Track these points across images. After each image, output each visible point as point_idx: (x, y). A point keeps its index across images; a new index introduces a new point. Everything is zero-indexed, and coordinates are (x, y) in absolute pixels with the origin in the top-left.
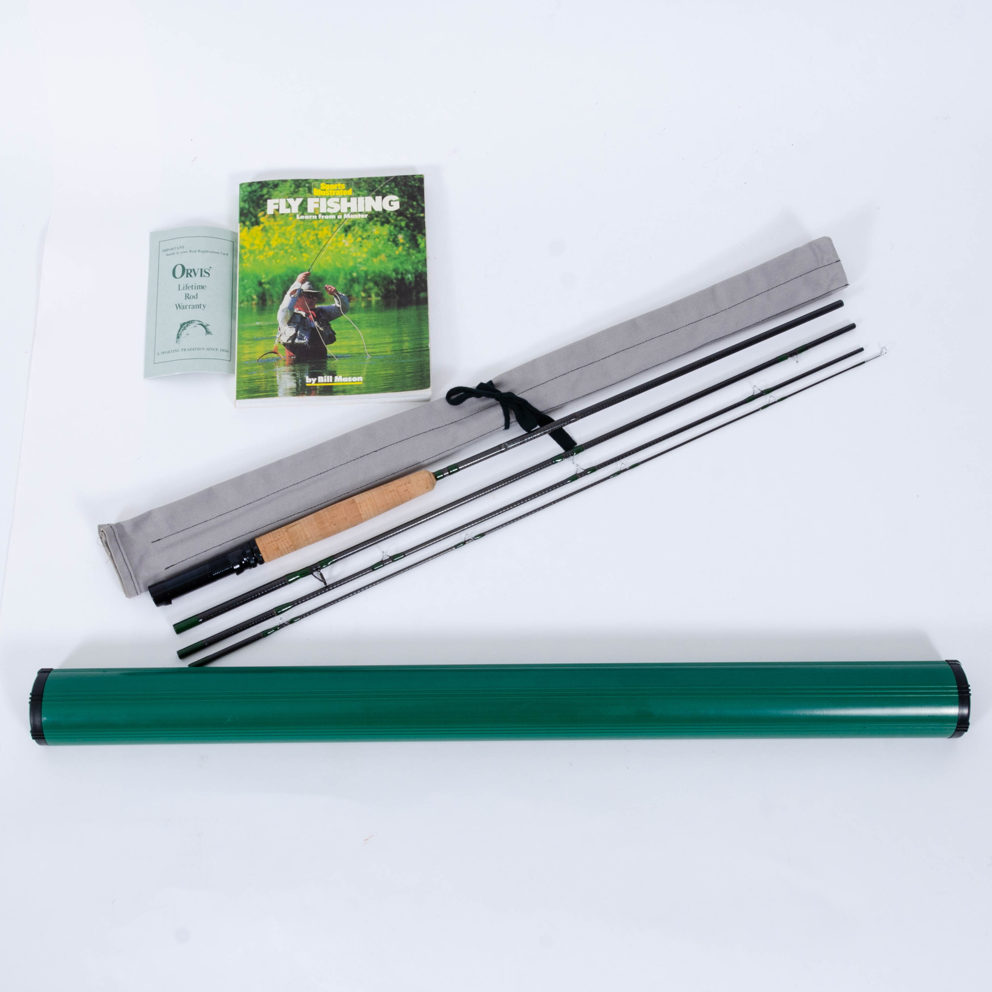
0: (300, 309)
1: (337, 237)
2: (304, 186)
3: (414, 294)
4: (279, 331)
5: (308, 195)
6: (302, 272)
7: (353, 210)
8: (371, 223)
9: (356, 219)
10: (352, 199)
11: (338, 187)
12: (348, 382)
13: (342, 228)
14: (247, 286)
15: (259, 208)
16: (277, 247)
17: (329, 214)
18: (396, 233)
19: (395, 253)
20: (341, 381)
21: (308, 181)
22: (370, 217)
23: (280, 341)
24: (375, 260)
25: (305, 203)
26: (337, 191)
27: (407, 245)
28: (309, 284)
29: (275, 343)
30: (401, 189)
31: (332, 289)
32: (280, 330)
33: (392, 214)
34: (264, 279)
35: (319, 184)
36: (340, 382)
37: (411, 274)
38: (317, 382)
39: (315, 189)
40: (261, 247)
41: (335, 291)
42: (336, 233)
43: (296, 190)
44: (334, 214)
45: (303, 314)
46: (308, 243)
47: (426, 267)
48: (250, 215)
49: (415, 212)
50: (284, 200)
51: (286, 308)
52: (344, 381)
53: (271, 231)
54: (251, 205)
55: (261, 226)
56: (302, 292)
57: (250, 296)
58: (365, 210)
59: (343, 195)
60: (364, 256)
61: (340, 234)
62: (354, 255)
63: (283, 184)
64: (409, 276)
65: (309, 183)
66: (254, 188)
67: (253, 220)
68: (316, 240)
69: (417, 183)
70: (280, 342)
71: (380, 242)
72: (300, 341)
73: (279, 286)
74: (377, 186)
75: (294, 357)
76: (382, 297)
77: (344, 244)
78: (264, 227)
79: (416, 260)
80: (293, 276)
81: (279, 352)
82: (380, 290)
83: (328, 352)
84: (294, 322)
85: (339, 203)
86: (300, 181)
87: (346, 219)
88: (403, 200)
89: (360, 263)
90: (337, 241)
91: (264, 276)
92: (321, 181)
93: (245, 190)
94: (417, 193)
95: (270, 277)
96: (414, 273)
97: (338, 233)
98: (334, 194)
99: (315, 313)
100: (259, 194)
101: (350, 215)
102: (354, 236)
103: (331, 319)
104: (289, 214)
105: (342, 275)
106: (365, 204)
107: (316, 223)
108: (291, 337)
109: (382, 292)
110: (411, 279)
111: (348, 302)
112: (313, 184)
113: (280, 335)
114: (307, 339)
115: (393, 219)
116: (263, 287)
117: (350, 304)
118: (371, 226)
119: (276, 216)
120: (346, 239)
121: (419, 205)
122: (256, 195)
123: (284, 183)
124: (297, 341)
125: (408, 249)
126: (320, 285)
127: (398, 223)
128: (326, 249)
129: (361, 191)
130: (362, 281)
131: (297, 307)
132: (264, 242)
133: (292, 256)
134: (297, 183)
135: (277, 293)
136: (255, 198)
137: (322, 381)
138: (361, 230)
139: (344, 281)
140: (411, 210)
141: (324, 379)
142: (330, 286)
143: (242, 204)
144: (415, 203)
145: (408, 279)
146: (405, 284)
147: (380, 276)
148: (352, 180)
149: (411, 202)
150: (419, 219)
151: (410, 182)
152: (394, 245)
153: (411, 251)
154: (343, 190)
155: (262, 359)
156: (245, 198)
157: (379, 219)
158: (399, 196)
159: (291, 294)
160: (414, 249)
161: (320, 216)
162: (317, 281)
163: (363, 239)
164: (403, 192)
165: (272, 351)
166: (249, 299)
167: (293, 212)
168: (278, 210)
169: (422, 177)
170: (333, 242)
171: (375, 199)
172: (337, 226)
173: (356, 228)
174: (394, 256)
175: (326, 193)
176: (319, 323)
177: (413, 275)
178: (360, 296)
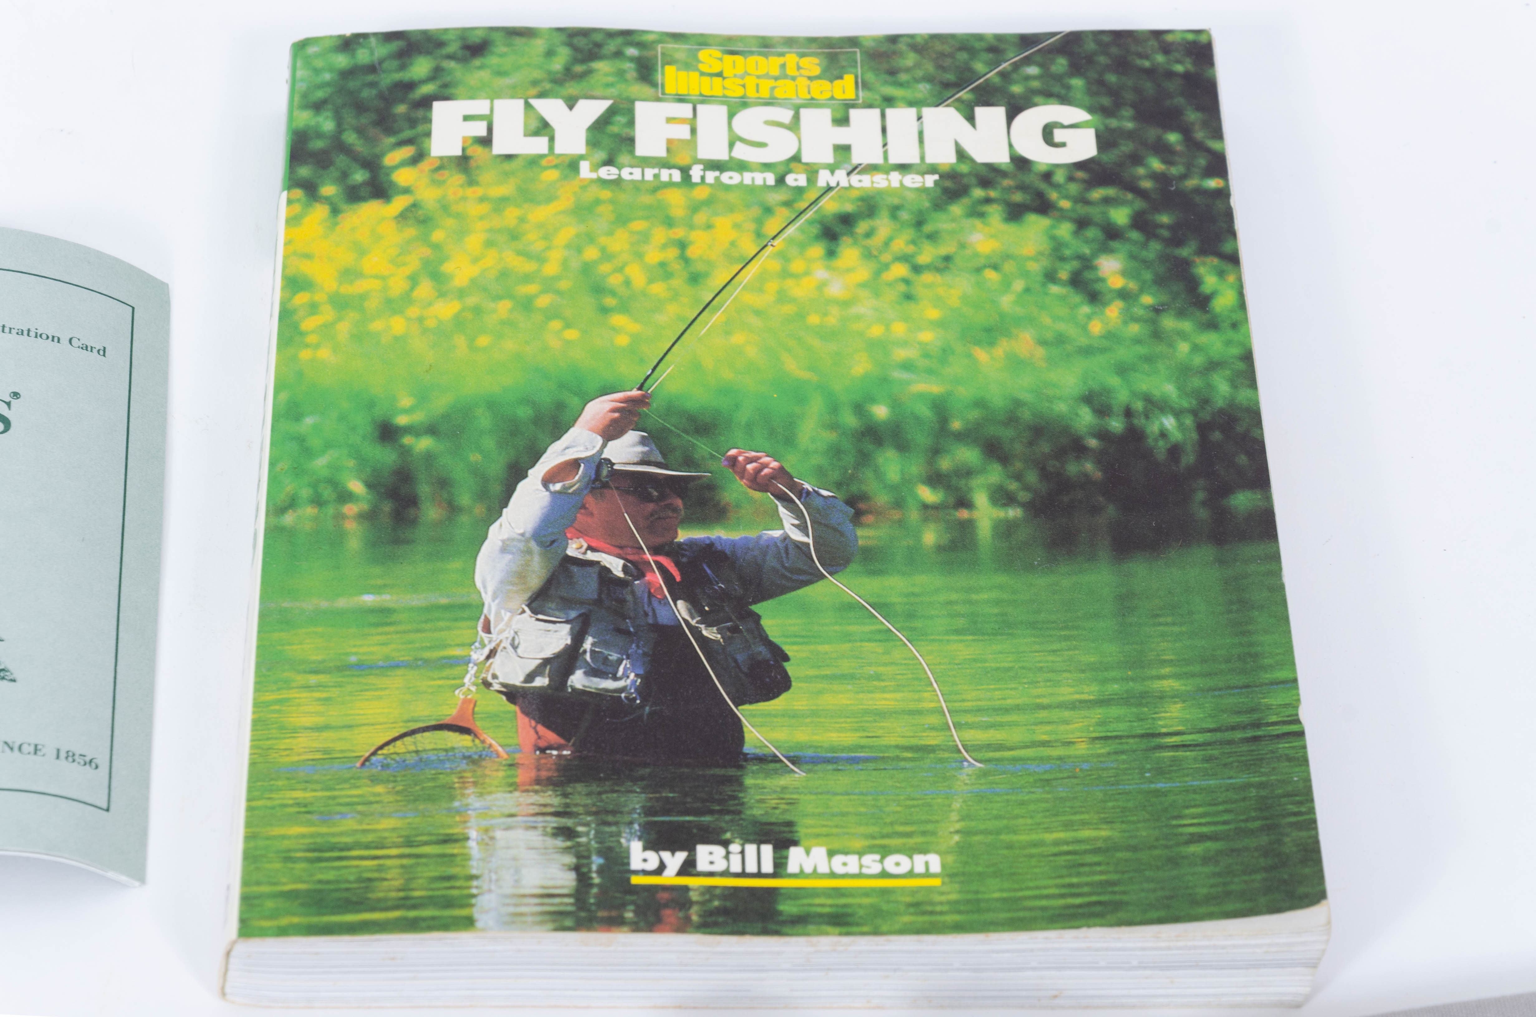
0: (594, 544)
1: (783, 256)
2: (618, 54)
3: (1200, 496)
4: (482, 634)
5: (637, 89)
6: (605, 391)
7: (857, 157)
8: (957, 209)
9: (881, 193)
10: (854, 113)
11: (783, 66)
12: (859, 876)
13: (810, 222)
14: (315, 442)
15: (390, 131)
16: (475, 284)
17: (742, 166)
18: (1087, 250)
19: (1084, 328)
20: (823, 869)
21: (637, 38)
22: (948, 184)
23: (490, 679)
24: (982, 355)
25: (620, 119)
26: (780, 82)
27: (1147, 299)
28: (643, 442)
29: (463, 685)
30: (1101, 83)
31: (765, 466)
32: (487, 629)
33: (1059, 177)
34: (406, 411)
35: (694, 55)
36: (815, 874)
37: (1178, 414)
38: (688, 868)
39: (670, 70)
40: (398, 285)
41: (782, 473)
42: (776, 242)
43: (579, 68)
44: (767, 167)
45: (616, 565)
46: (637, 274)
47: (1252, 382)
48: (341, 161)
49: (1174, 171)
50: (521, 102)
51: (523, 535)
52: (839, 869)
53: (450, 222)
54: (350, 118)
55: (399, 204)
56: (605, 472)
57: (333, 482)
58: (922, 158)
59: (812, 99)
60: (927, 336)
61: (802, 247)
62: (877, 331)
63: (508, 45)
64: (1169, 422)
65: (640, 45)
66: (363, 56)
67: (359, 176)
68: (677, 267)
69: (1178, 62)
70: (487, 684)
71: (1006, 285)
72: (596, 680)
73: (489, 443)
74: (979, 66)
75: (565, 753)
76: (1028, 506)
77: (822, 286)
78: (415, 206)
79: (1198, 360)
80: (560, 406)
81: (479, 725)
82: (1018, 477)
83: (747, 736)
84: (562, 598)
85: (794, 125)
86: (598, 38)
87: (829, 189)
88: (1114, 123)
89: (907, 366)
90: (785, 274)
91: (406, 401)
92: (703, 41)
93: (319, 63)
94: (1180, 101)
95: (440, 404)
96: (1194, 413)
97: (790, 241)
98: (765, 93)
99: (677, 564)
100: (389, 78)
101: (849, 174)
102: (869, 255)
103: (765, 595)
104: (542, 156)
105: (816, 407)
106: (921, 134)
107: (676, 200)
108: (546, 661)
109: (1027, 488)
110: (1176, 436)
111: (851, 526)
112: (659, 50)
113: (486, 651)
114: (632, 676)
115: (1067, 197)
116: (402, 446)
117: (860, 532)
118: (954, 220)
119: (473, 163)
120: (828, 268)
121: (1193, 144)
122: (372, 85)
123: (518, 41)
124: (578, 680)
125: (1152, 314)
126: (702, 447)
127: (1094, 212)
128: (729, 299)
129: (901, 85)
130: (921, 439)
131: (582, 533)
132: (413, 263)
133: (555, 325)
134: (581, 42)
135: (475, 471)
136: (366, 94)
137: (720, 866)
138: (909, 233)
139: (830, 437)
140: (1156, 164)
141: (727, 857)
142: (754, 454)
143: (305, 118)
144: (1173, 137)
145: (1163, 434)
146: (1147, 454)
147: (1011, 419)
148: (853, 41)
149: (1152, 133)
150: (1198, 199)
151: (1146, 57)
152: (1077, 298)
153: (1169, 322)
154: (810, 78)
155: (387, 756)
156: (320, 94)
157: (993, 194)
158: (1090, 110)
159: (546, 482)
160: (1181, 314)
161: (696, 173)
162: (686, 432)
163: (917, 269)
164: (1114, 93)
165: (446, 720)
166: (327, 493)
167: (559, 149)
168: (486, 141)
169: (1203, 38)
170: (762, 277)
171: (971, 119)
172: (782, 215)
173: (883, 226)
174: (1083, 341)
175: (724, 88)
176: (695, 606)
177: (1189, 421)
178: (910, 500)
